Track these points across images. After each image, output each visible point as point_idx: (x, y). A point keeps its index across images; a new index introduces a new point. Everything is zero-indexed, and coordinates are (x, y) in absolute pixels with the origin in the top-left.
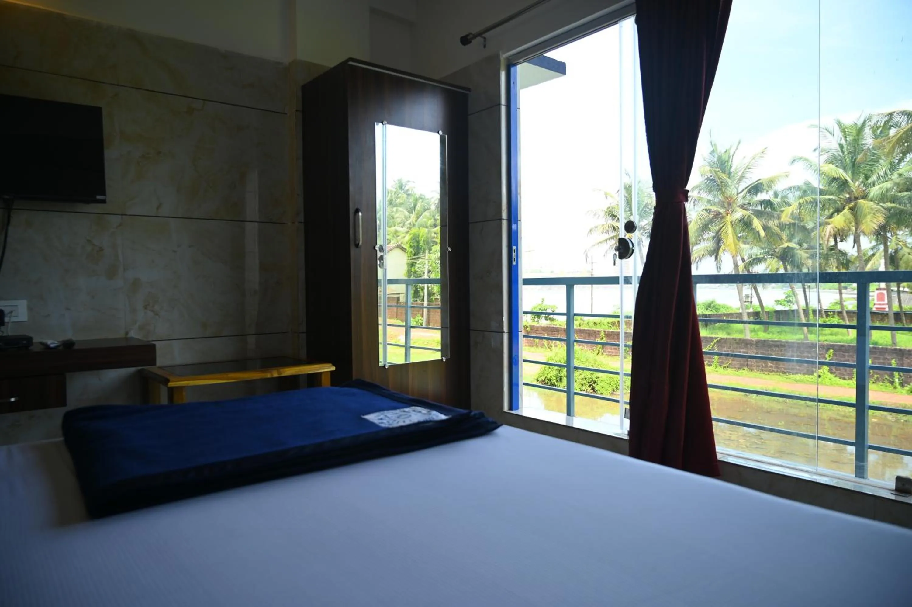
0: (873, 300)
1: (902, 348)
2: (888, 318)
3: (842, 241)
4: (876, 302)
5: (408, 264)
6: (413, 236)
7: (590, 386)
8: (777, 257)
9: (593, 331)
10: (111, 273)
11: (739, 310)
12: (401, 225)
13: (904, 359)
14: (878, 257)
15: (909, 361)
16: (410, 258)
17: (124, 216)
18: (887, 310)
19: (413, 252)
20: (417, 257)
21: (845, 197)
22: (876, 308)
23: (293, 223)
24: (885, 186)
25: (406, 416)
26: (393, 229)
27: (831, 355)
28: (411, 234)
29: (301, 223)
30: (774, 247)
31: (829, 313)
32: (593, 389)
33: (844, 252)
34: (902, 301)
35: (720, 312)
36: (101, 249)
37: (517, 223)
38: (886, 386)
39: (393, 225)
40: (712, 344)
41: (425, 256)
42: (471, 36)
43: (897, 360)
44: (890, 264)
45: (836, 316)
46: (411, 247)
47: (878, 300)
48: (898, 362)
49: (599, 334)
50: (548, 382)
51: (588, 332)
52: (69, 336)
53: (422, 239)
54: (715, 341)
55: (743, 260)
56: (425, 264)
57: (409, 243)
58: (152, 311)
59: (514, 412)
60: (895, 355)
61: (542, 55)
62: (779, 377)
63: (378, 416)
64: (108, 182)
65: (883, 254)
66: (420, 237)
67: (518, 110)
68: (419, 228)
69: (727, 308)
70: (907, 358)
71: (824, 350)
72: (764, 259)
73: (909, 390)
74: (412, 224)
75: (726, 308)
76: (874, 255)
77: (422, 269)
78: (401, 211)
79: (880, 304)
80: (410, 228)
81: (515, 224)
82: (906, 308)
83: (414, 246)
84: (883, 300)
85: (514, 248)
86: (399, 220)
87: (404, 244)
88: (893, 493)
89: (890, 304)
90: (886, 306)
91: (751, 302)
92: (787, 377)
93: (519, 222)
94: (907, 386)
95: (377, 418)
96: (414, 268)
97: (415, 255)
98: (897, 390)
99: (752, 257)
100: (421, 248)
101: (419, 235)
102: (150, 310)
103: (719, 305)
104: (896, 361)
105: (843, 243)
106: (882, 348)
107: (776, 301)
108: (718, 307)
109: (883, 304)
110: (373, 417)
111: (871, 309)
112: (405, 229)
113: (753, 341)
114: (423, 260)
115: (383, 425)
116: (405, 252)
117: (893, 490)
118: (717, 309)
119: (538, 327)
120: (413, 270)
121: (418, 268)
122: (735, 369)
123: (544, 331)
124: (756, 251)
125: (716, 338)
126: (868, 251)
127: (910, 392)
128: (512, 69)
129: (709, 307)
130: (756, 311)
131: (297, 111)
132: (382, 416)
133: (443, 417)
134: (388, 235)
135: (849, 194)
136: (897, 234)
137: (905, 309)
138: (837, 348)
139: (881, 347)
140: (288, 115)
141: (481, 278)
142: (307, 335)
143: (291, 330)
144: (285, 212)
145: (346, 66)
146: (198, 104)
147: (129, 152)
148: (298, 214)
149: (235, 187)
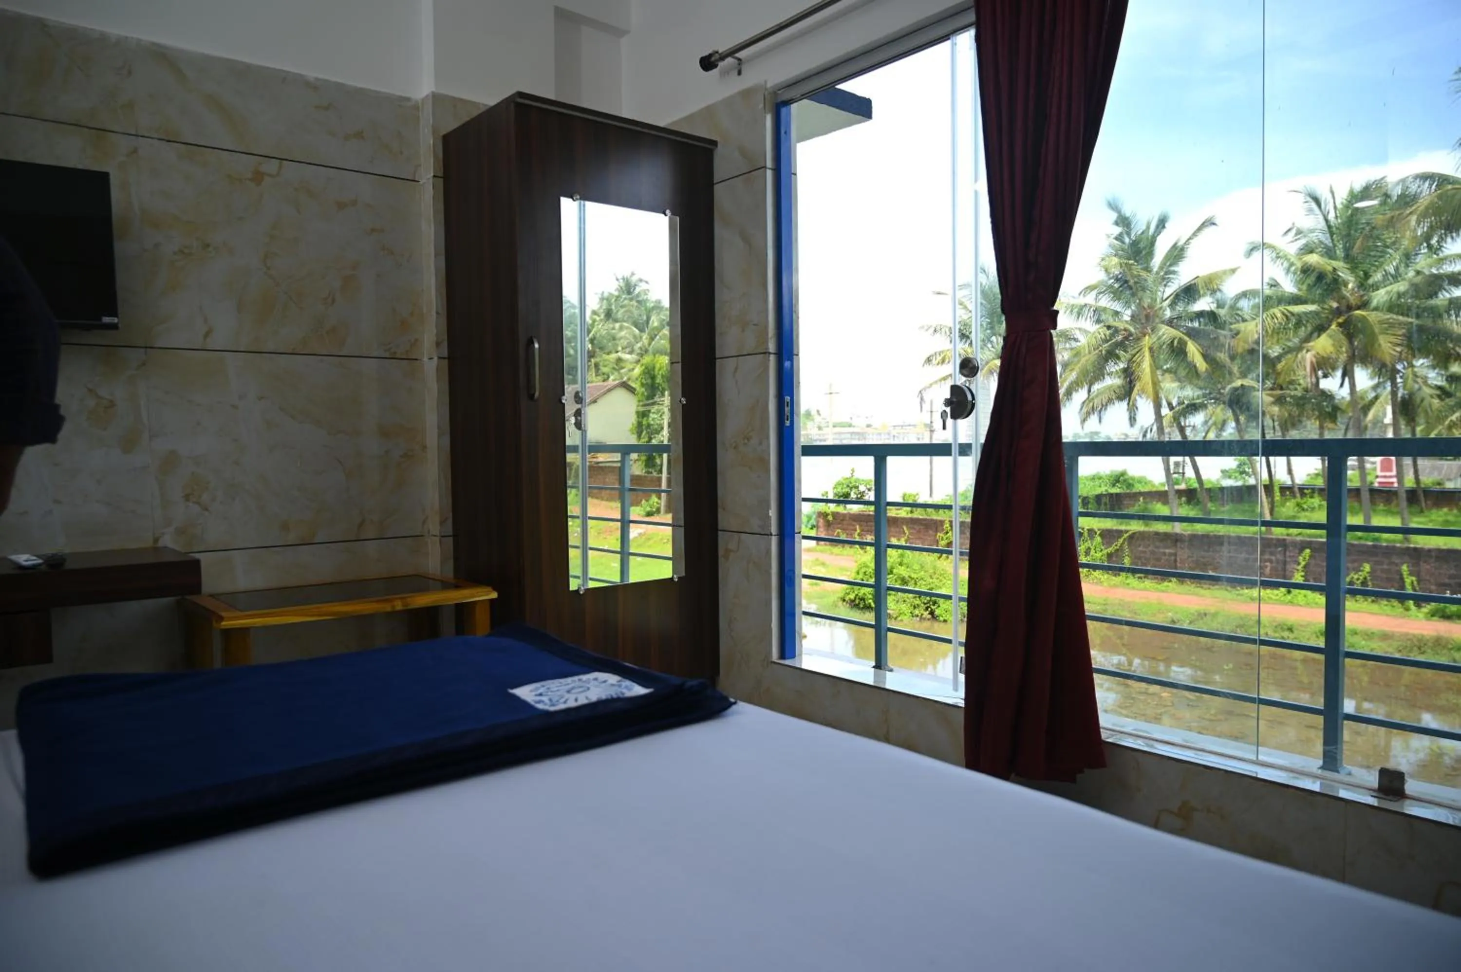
0: (1375, 469)
1: (1418, 546)
2: (1397, 499)
3: (1325, 376)
4: (1379, 473)
5: (637, 413)
6: (646, 368)
7: (927, 609)
8: (1224, 403)
9: (932, 520)
10: (129, 443)
11: (1164, 486)
12: (628, 350)
13: (1421, 563)
14: (1383, 401)
15: (1428, 567)
16: (641, 403)
17: (148, 350)
18: (1396, 485)
19: (646, 394)
20: (651, 401)
21: (1331, 307)
22: (1380, 483)
23: (431, 359)
24: (1395, 290)
25: (580, 690)
26: (614, 356)
27: (1307, 558)
28: (642, 365)
29: (444, 358)
30: (1219, 386)
31: (1306, 491)
32: (932, 613)
33: (1329, 393)
34: (1420, 472)
35: (1134, 490)
36: (112, 404)
37: (792, 361)
38: (1393, 607)
39: (614, 351)
40: (1121, 540)
41: (663, 401)
42: (717, 56)
43: (1410, 564)
44: (1401, 414)
45: (1316, 495)
46: (642, 385)
47: (1382, 470)
48: (1411, 568)
49: (942, 526)
50: (859, 603)
51: (924, 522)
52: (60, 545)
53: (660, 373)
54: (1126, 536)
55: (1171, 407)
56: (663, 413)
57: (640, 379)
58: (198, 503)
59: (787, 662)
60: (1406, 558)
61: (834, 86)
62: (1226, 592)
63: (537, 689)
64: (120, 295)
65: (1390, 397)
66: (656, 370)
67: (793, 176)
68: (654, 355)
69: (1146, 483)
70: (1425, 562)
71: (1297, 551)
72: (1203, 406)
73: (1428, 613)
74: (643, 349)
75: (1143, 484)
76: (1376, 398)
77: (658, 422)
78: (627, 328)
79: (1385, 477)
80: (641, 355)
81: (788, 360)
82: (1427, 482)
83: (647, 384)
84: (1390, 470)
85: (788, 399)
86: (624, 343)
87: (633, 381)
88: (1374, 794)
89: (1400, 476)
90: (1394, 480)
91: (1183, 473)
92: (1237, 592)
93: (795, 357)
94: (1425, 607)
95: (534, 693)
96: (647, 420)
97: (648, 398)
98: (1410, 612)
99: (1184, 403)
100: (658, 388)
101: (654, 368)
102: (194, 502)
103: (1133, 479)
104: (1408, 567)
105: (1328, 379)
106: (1387, 547)
107: (1223, 472)
108: (1131, 482)
109: (1391, 477)
110: (525, 692)
111: (1372, 483)
112: (634, 357)
113: (1184, 535)
114: (661, 407)
115: (540, 706)
116: (634, 393)
117: (1374, 790)
118: (1130, 486)
119: (844, 515)
120: (644, 422)
121: (653, 419)
122: (1156, 581)
123: (854, 520)
124: (1190, 393)
125: (1127, 532)
126: (1366, 392)
127: (1429, 615)
128: (784, 110)
129: (1117, 481)
130: (1192, 488)
131: (434, 176)
132: (541, 690)
133: (639, 690)
134: (605, 366)
135: (1338, 302)
136: (1413, 366)
137: (1425, 484)
138: (1317, 546)
139: (1384, 544)
140: (421, 183)
141: (735, 448)
142: (454, 541)
143: (429, 532)
144: (416, 340)
145: (512, 106)
146: (271, 167)
147: (157, 246)
148: (438, 344)
149: (333, 301)
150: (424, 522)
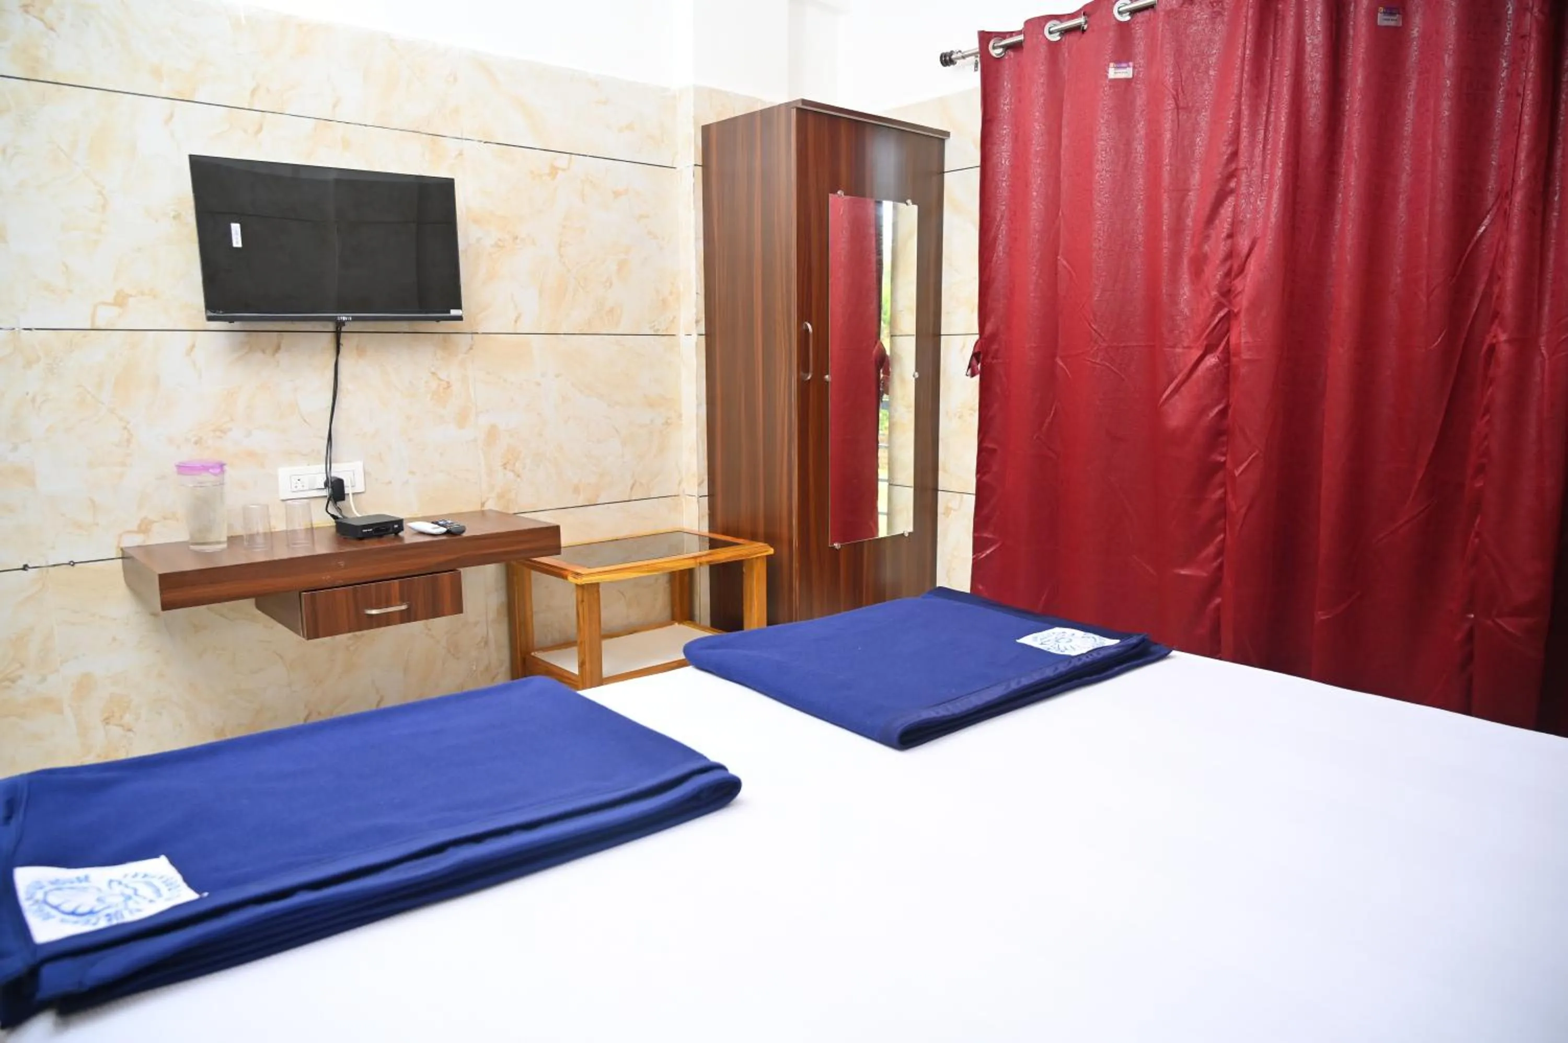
10: (461, 419)
23: (691, 335)
29: (700, 334)
36: (449, 385)
42: (956, 54)
58: (513, 471)
102: (510, 470)
131: (694, 165)
140: (678, 169)
141: (960, 417)
142: (709, 500)
143: (684, 491)
144: (674, 317)
145: (794, 111)
146: (562, 161)
147: (479, 240)
148: (697, 322)
149: (611, 284)
150: (680, 483)
